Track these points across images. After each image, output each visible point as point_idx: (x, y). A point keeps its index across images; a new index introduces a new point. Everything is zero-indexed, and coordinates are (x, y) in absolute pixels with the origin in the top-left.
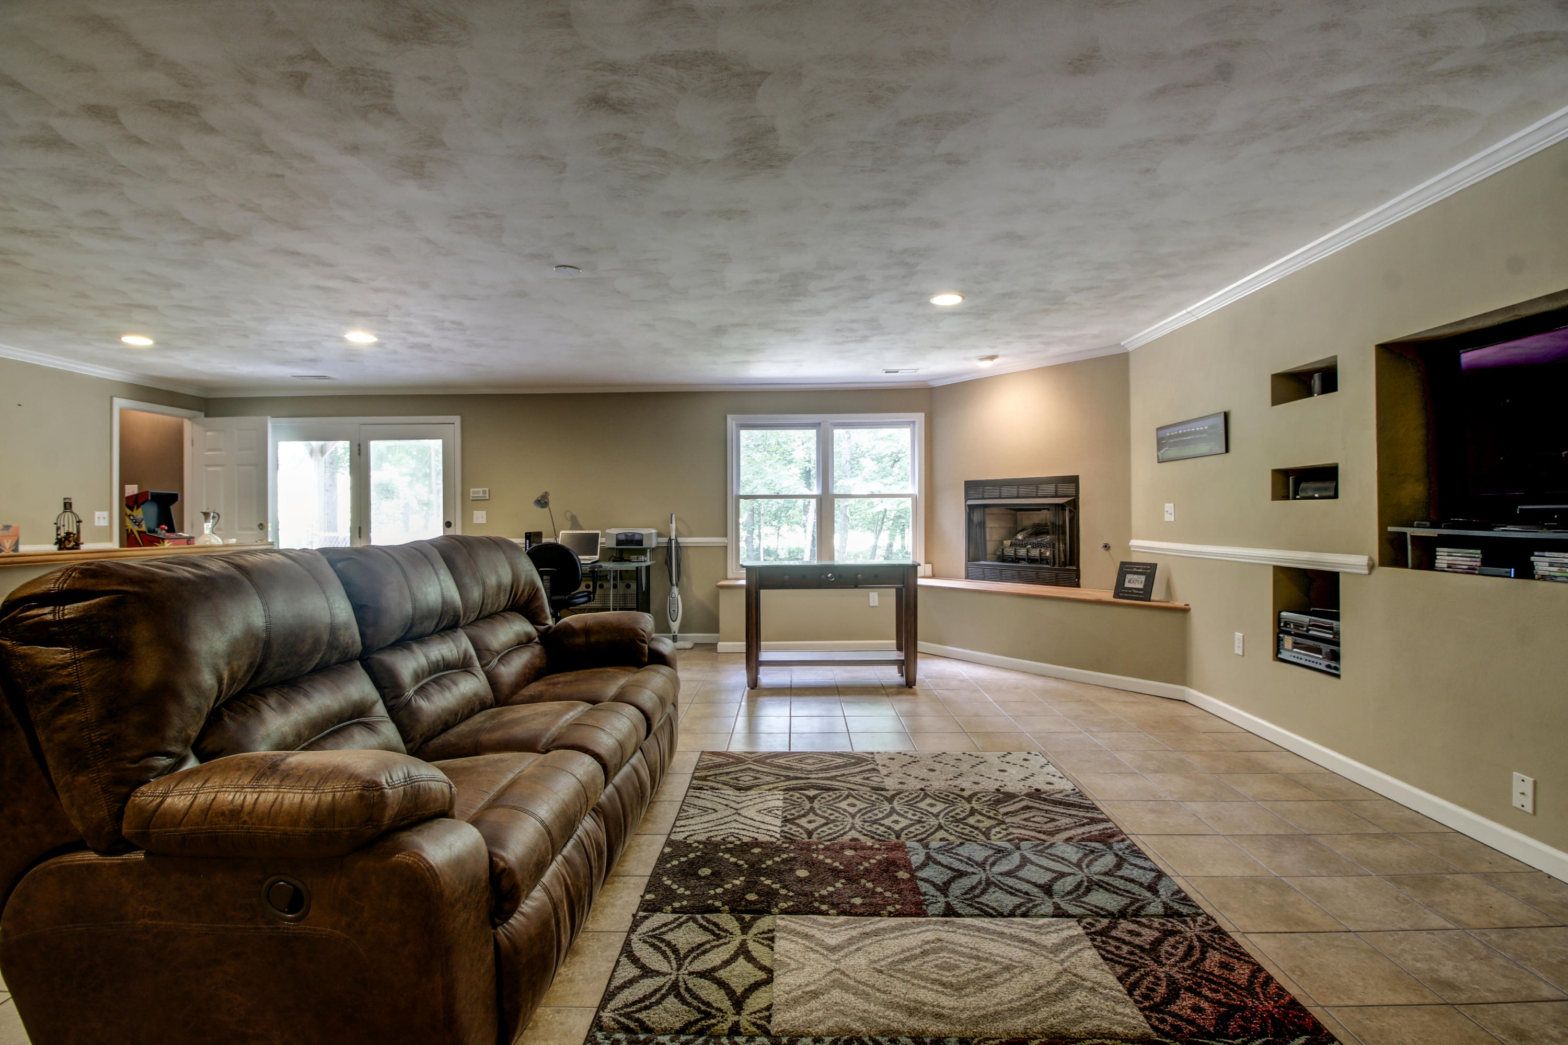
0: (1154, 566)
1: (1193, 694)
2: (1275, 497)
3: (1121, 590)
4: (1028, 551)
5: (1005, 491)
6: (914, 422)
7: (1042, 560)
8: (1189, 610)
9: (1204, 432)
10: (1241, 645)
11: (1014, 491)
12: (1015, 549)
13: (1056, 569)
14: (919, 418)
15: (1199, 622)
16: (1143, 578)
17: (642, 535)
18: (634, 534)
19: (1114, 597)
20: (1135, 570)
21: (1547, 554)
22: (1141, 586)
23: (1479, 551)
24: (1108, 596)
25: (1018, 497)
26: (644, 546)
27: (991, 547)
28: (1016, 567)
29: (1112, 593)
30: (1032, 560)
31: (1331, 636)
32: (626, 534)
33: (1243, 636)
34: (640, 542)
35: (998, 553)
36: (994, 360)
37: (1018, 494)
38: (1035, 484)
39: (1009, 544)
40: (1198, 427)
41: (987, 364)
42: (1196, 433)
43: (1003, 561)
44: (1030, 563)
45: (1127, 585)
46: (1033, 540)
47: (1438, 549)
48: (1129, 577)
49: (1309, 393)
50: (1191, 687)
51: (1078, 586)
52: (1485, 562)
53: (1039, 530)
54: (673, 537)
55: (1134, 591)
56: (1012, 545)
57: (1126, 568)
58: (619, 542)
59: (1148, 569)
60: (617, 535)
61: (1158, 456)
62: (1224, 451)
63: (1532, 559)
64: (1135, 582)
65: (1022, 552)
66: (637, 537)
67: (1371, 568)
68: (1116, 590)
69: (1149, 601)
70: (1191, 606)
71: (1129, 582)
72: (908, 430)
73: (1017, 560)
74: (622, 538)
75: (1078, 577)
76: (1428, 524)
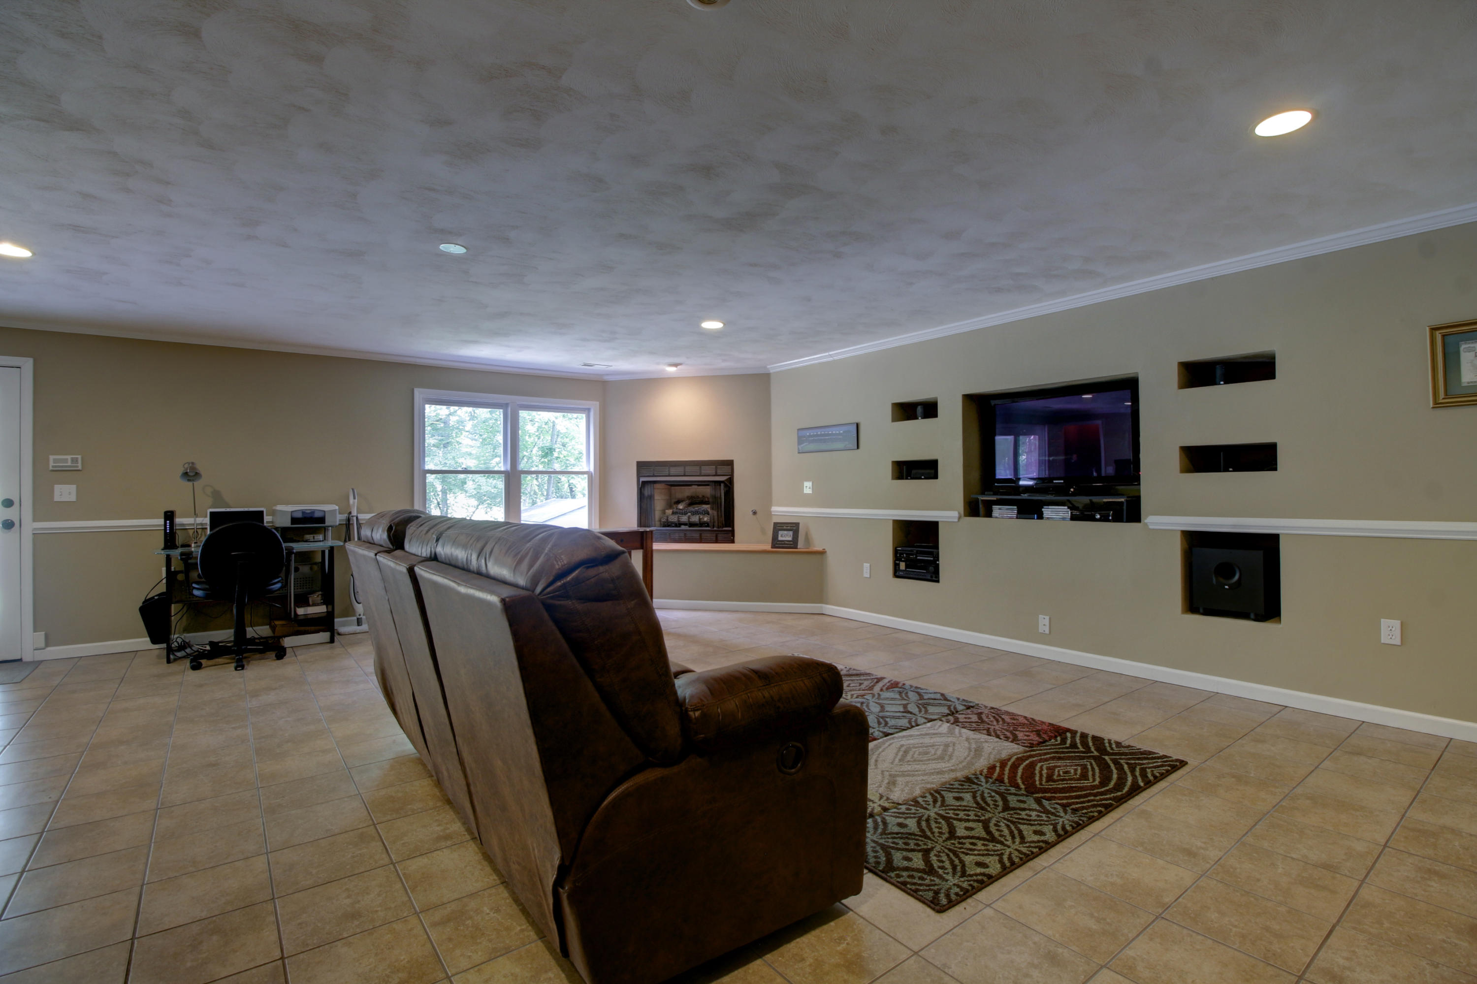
0: (797, 524)
1: (829, 609)
2: (893, 479)
3: (776, 543)
4: (689, 518)
5: (673, 471)
6: (589, 410)
7: (701, 524)
8: (825, 552)
9: (840, 434)
10: (869, 571)
11: (680, 470)
12: (678, 517)
13: (715, 531)
14: (595, 406)
15: (834, 562)
16: (791, 533)
17: (324, 511)
18: (313, 512)
19: (772, 548)
20: (785, 528)
21: (1050, 507)
22: (790, 539)
23: (1016, 507)
24: (768, 547)
25: (685, 475)
26: (327, 523)
27: (657, 514)
28: (678, 530)
29: (770, 546)
30: (692, 525)
31: (932, 559)
32: (303, 512)
33: (870, 566)
34: (322, 520)
35: (663, 520)
36: (679, 367)
37: (685, 473)
38: (700, 464)
39: (671, 513)
40: (835, 431)
41: (672, 369)
42: (832, 434)
43: (669, 526)
44: (690, 527)
45: (780, 538)
46: (691, 509)
47: (993, 506)
48: (781, 533)
49: (915, 417)
50: (827, 604)
51: (733, 542)
52: (1019, 512)
53: (694, 501)
54: (354, 513)
55: (786, 542)
56: (673, 513)
57: (778, 527)
58: (294, 520)
59: (794, 527)
60: (292, 512)
61: (798, 448)
62: (856, 447)
63: (1043, 510)
64: (786, 536)
65: (684, 519)
66: (317, 515)
67: (959, 518)
68: (772, 543)
69: (797, 548)
70: (826, 550)
71: (782, 536)
72: (584, 415)
73: (679, 524)
74: (300, 515)
75: (733, 535)
76: (992, 493)
